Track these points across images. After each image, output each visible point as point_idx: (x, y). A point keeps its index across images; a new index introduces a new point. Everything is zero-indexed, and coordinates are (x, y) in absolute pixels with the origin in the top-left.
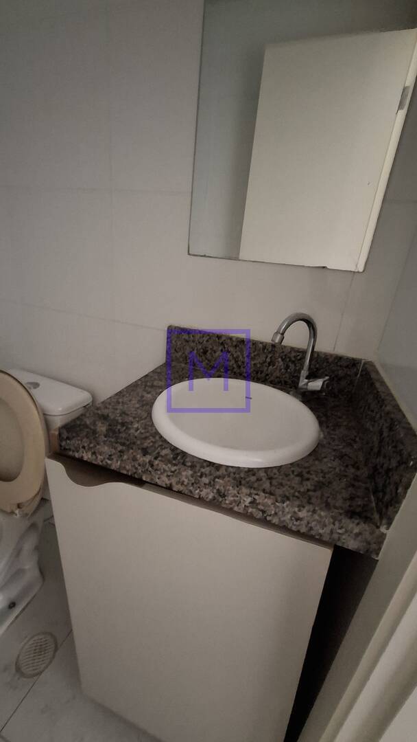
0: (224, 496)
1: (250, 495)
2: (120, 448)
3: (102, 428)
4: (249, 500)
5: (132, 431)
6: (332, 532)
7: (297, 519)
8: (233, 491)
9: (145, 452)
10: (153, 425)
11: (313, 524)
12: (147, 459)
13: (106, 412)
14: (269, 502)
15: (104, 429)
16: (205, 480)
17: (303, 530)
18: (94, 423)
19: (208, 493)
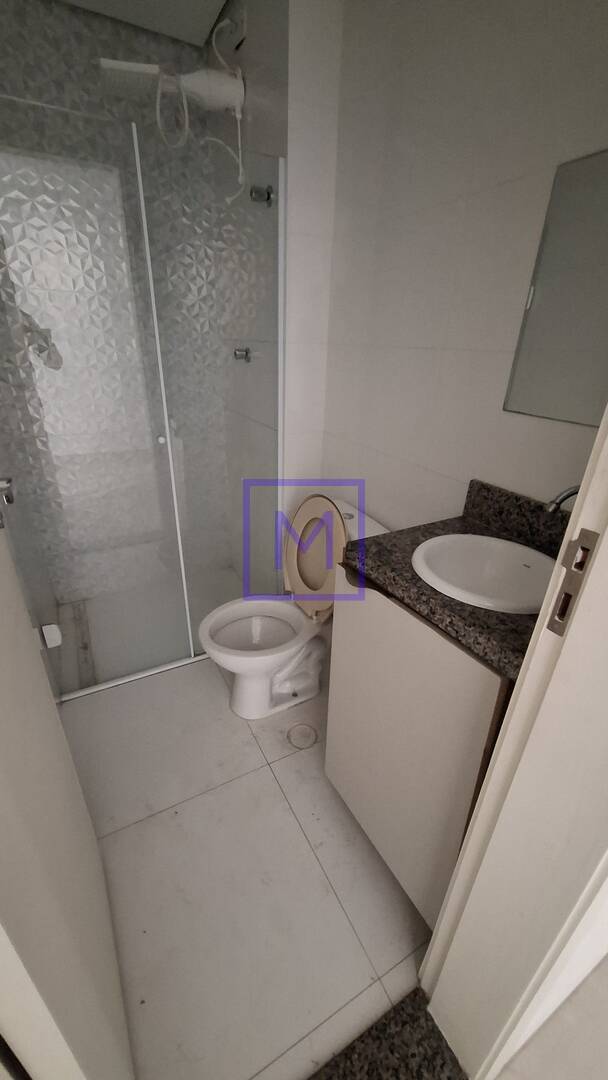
0: (434, 613)
1: (449, 616)
2: (379, 563)
3: (374, 549)
4: (449, 620)
5: (393, 557)
6: (499, 661)
7: (478, 643)
8: (439, 611)
9: (393, 570)
10: (411, 558)
11: (487, 650)
12: (392, 575)
13: (382, 540)
14: (461, 624)
15: (374, 551)
16: (424, 598)
17: (481, 654)
18: (370, 546)
19: (425, 610)
